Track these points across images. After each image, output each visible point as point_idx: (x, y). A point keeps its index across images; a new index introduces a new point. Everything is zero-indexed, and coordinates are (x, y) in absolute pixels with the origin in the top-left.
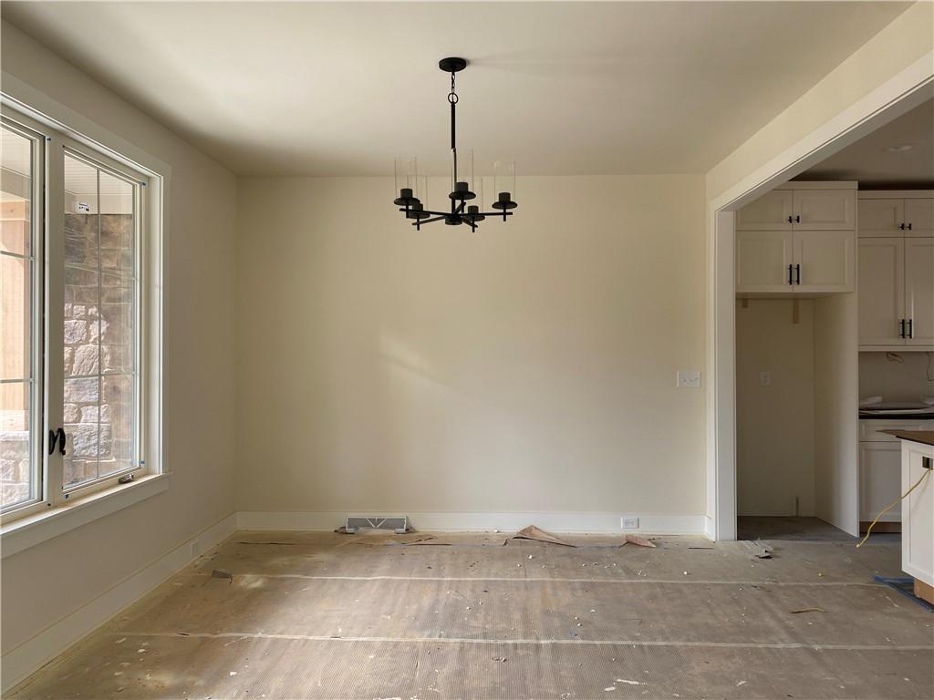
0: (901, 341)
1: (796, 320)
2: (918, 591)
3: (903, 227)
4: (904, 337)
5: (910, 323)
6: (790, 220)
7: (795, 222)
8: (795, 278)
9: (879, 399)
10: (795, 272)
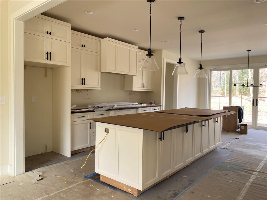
0: (82, 86)
1: (46, 76)
2: (101, 179)
3: (82, 46)
4: (83, 84)
5: (85, 80)
6: (47, 33)
7: (49, 34)
8: (49, 58)
9: (75, 106)
10: (49, 55)
